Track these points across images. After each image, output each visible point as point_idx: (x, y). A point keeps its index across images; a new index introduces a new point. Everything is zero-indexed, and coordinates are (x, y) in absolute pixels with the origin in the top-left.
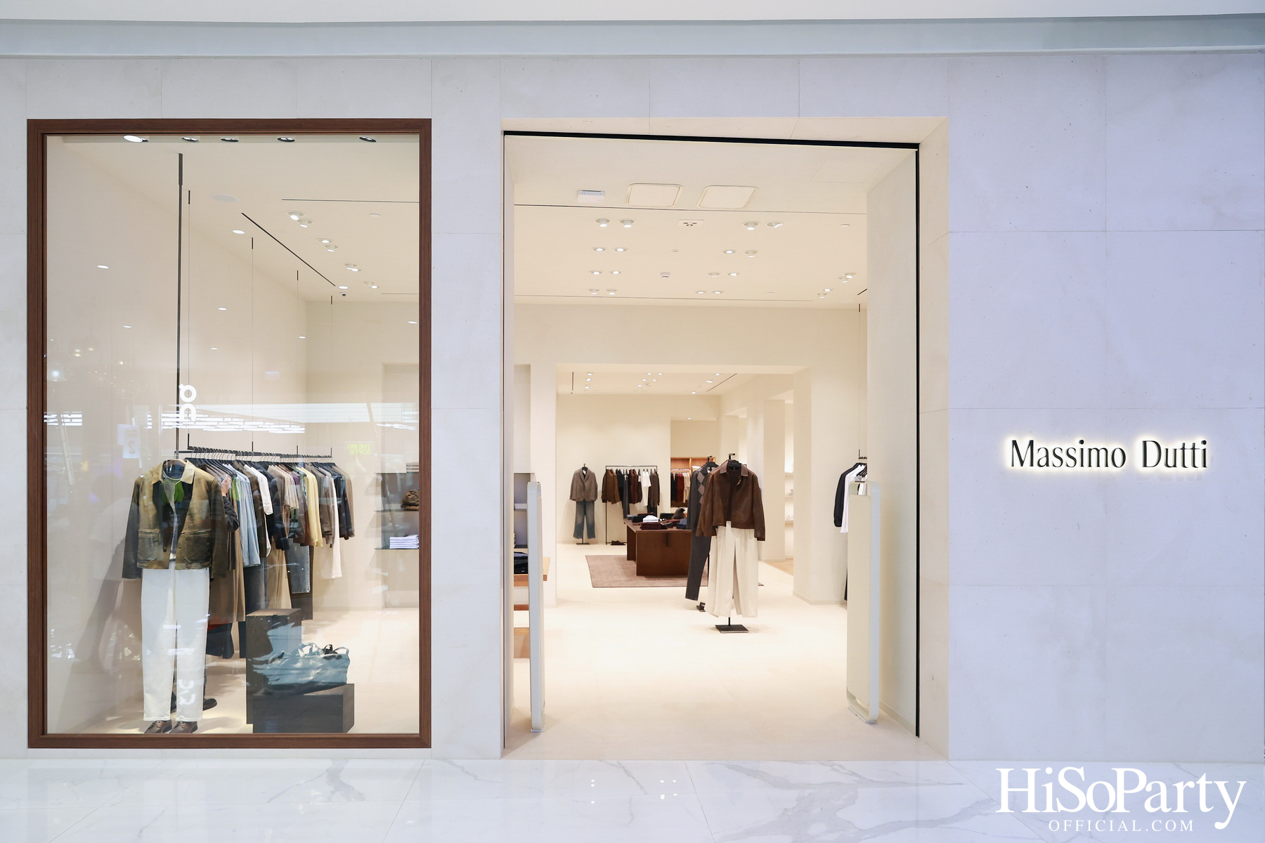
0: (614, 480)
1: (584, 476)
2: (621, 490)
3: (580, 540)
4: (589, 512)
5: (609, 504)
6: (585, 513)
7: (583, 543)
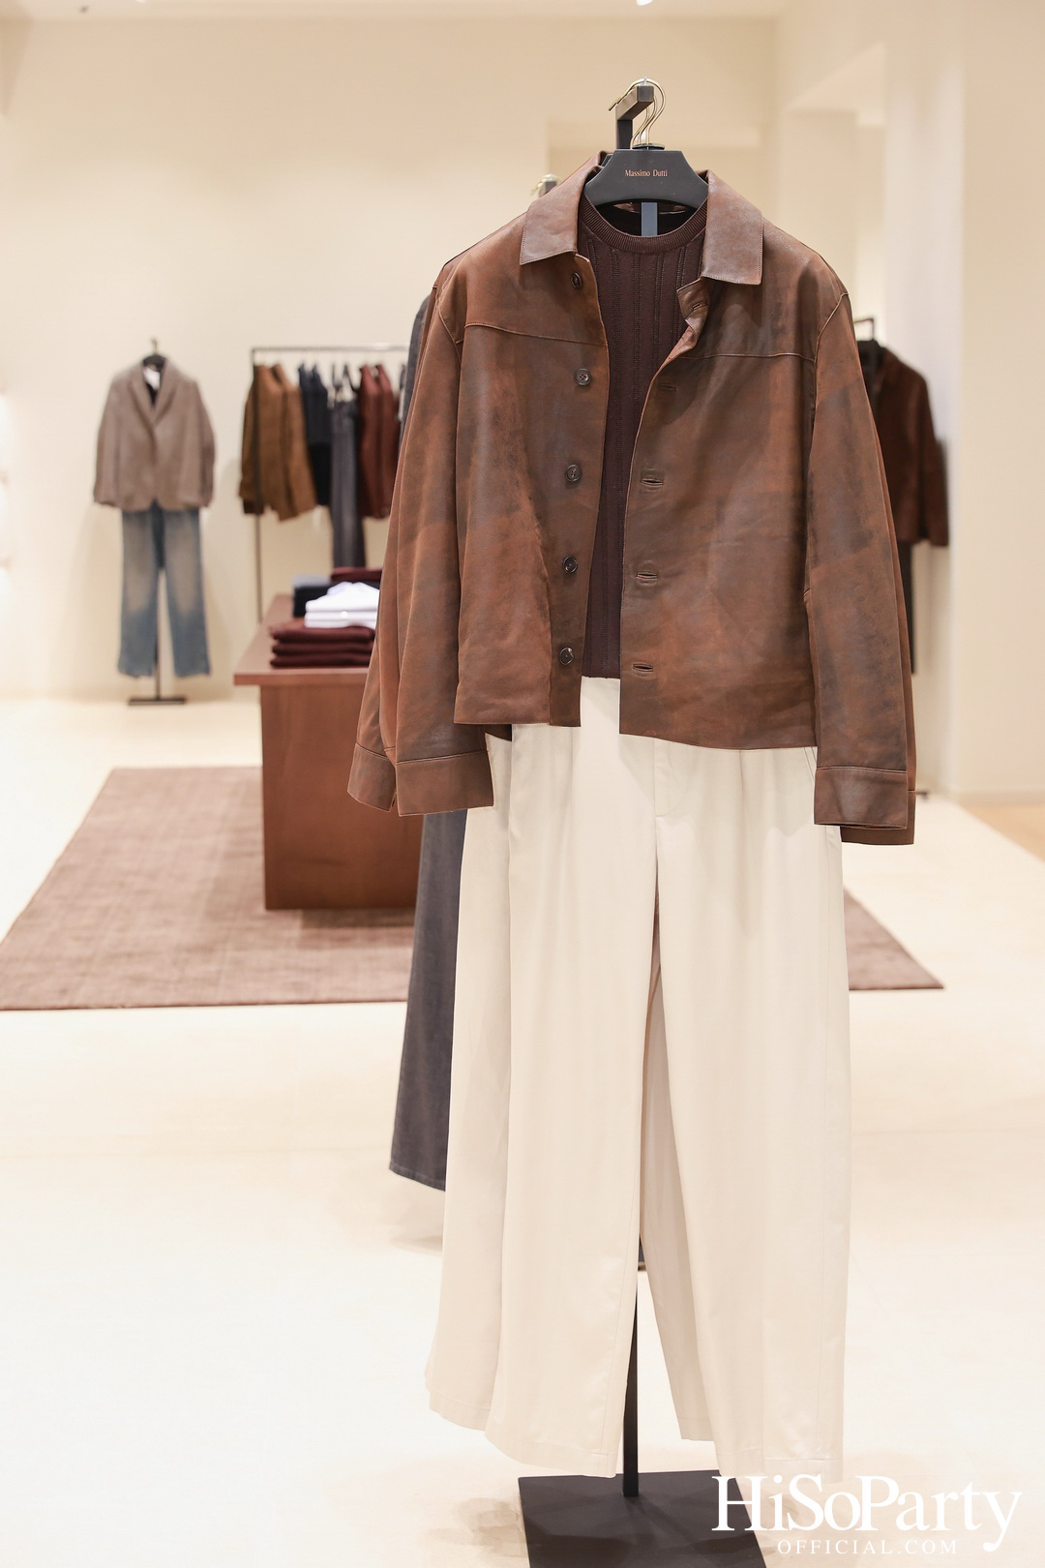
0: (285, 414)
1: (153, 393)
2: (320, 459)
3: (145, 686)
4: (177, 557)
5: (270, 517)
6: (161, 561)
7: (158, 700)
